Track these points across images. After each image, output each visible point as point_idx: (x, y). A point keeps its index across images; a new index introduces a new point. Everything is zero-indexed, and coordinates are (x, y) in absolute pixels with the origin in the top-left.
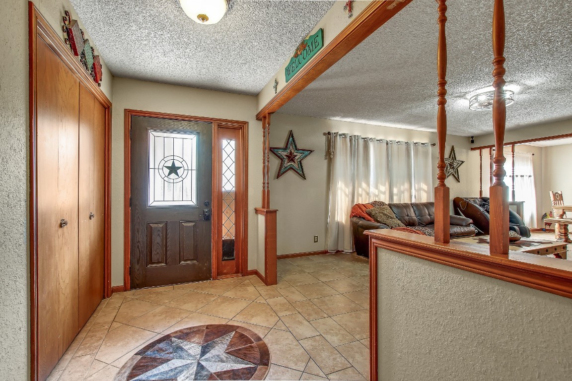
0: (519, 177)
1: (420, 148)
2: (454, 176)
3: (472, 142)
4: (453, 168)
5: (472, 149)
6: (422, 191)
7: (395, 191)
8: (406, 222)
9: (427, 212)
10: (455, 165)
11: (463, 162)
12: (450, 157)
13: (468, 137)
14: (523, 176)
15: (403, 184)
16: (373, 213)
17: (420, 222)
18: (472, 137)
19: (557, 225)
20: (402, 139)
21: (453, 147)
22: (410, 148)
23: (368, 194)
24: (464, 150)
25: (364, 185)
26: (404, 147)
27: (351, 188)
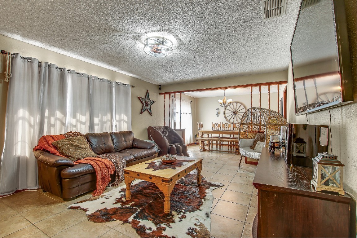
0: (185, 113)
1: (122, 87)
2: (148, 111)
3: (160, 89)
4: (147, 105)
5: (161, 94)
6: (123, 122)
7: (96, 121)
8: (103, 150)
9: (124, 139)
10: (149, 103)
11: (154, 102)
12: (145, 98)
13: (158, 86)
14: (187, 113)
15: (106, 115)
16: (60, 145)
17: (116, 148)
18: (160, 86)
19: (200, 142)
20: (105, 77)
21: (148, 90)
22: (112, 85)
23: (63, 124)
24: (155, 94)
25: (58, 114)
26: (106, 84)
27: (38, 118)
